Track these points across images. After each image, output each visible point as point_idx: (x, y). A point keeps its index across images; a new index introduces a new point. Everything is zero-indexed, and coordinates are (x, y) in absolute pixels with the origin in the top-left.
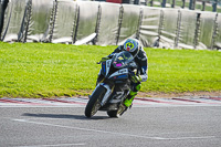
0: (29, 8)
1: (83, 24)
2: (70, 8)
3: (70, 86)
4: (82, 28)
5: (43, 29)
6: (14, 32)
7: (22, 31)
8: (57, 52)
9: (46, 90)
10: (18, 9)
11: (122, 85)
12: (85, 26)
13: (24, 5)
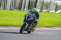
0: (43, 2)
1: (58, 7)
2: (55, 3)
3: (54, 24)
4: (58, 8)
5: (47, 8)
6: (39, 9)
7: (41, 9)
8: (51, 15)
9: (48, 25)
10: (40, 3)
11: (31, 23)
12: (59, 8)
13: (42, 2)
